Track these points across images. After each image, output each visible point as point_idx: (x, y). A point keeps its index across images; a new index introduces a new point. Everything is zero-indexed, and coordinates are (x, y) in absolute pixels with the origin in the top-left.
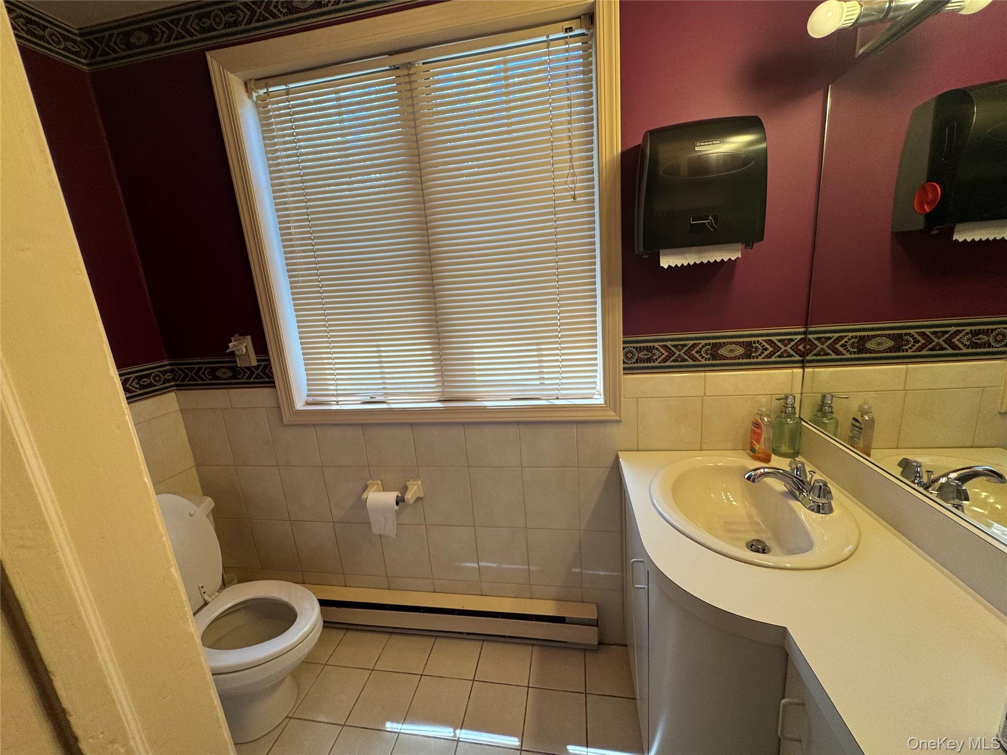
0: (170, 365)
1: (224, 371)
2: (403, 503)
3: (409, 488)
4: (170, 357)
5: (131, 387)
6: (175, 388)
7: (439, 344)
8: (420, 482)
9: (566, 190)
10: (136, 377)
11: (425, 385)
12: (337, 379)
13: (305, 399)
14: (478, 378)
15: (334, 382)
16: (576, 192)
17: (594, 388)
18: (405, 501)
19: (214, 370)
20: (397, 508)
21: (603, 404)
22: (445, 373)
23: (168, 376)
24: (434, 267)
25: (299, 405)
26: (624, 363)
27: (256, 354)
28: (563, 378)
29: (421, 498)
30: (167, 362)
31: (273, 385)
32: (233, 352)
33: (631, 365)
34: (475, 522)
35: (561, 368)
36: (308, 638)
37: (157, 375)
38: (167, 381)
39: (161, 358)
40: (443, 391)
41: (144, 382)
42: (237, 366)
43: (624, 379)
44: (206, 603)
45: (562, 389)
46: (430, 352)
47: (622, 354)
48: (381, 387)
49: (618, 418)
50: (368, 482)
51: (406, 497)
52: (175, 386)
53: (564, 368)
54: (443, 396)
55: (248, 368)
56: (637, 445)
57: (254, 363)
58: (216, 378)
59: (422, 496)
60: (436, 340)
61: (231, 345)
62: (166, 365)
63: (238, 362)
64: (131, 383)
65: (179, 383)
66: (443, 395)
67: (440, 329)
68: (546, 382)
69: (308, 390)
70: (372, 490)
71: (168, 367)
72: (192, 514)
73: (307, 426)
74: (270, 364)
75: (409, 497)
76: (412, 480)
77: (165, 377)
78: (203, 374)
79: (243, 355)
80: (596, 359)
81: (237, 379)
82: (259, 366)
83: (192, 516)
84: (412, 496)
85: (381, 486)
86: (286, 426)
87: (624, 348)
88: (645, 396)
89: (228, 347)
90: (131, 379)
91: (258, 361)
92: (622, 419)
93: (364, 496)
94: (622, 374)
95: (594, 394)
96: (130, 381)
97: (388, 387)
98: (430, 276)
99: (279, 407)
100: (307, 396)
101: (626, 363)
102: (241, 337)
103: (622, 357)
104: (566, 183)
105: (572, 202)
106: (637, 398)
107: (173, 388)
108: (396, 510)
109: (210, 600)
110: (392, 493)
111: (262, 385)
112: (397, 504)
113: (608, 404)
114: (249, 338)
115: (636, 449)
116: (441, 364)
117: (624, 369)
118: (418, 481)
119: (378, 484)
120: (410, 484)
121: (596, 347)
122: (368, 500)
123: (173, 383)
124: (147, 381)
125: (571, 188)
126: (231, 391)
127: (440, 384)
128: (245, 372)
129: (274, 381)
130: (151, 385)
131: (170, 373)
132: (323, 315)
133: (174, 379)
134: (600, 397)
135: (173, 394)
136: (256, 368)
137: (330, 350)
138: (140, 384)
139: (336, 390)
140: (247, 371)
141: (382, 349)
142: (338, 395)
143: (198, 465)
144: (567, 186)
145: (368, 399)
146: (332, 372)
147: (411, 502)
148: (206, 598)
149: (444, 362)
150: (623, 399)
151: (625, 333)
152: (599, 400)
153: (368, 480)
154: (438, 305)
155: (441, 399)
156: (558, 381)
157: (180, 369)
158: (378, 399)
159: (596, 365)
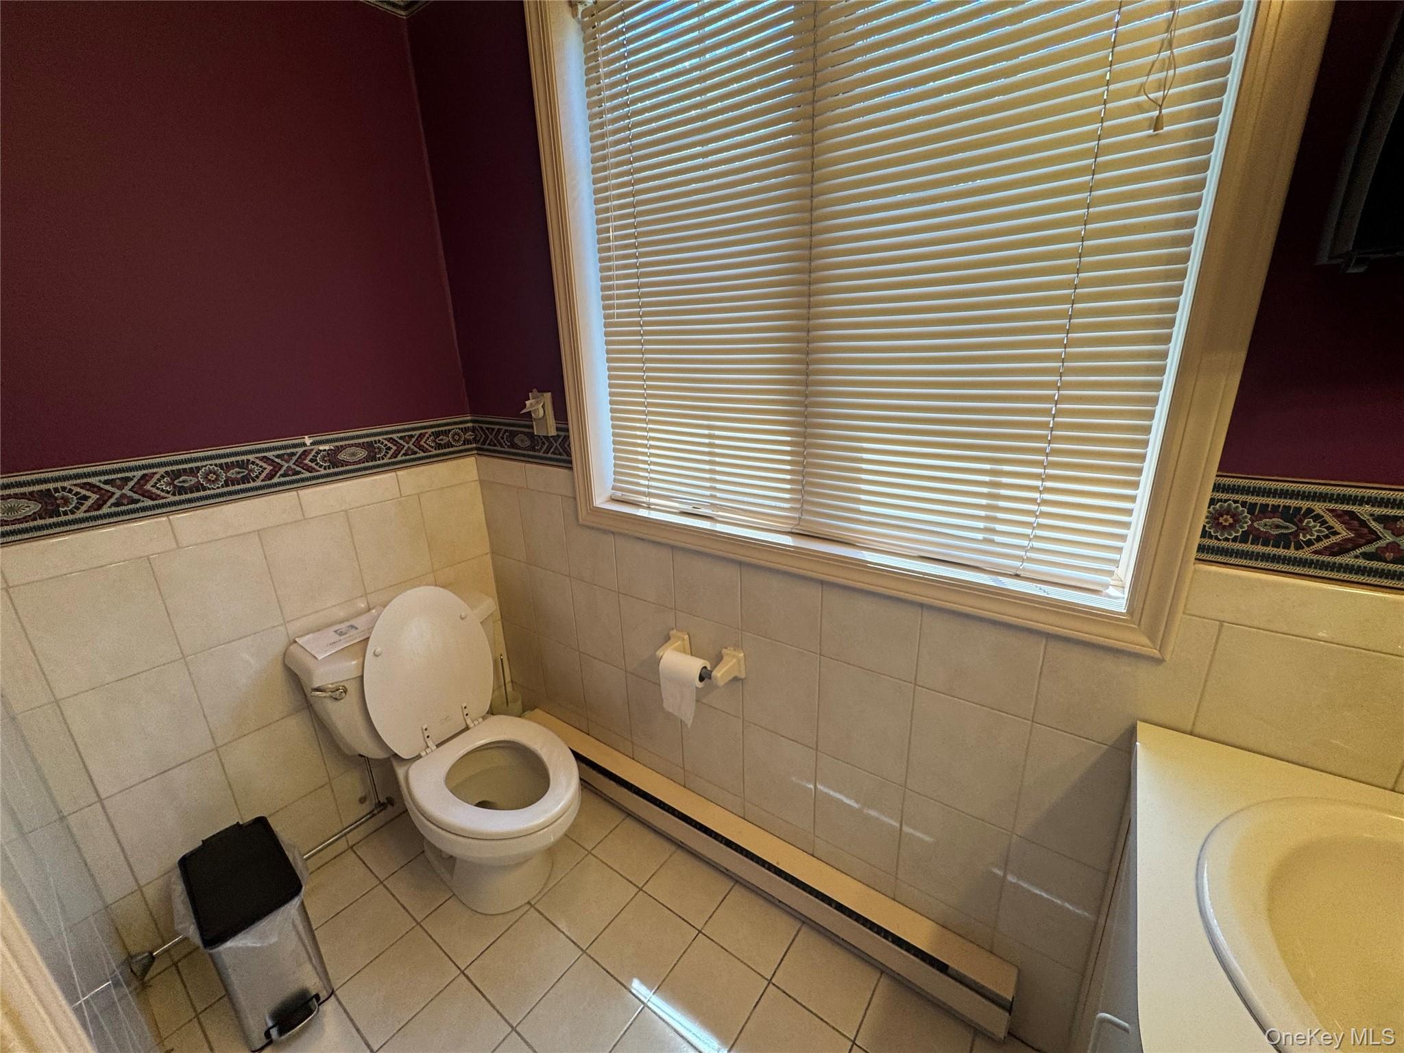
0: (472, 421)
1: (522, 438)
2: (709, 680)
3: (726, 658)
4: (473, 413)
5: (425, 445)
6: (475, 452)
7: (805, 436)
8: (742, 655)
9: (1139, 108)
10: (432, 433)
11: (773, 503)
12: (651, 470)
13: (610, 492)
14: (863, 508)
15: (647, 475)
16: (1164, 111)
17: (1111, 573)
18: (712, 679)
19: (513, 434)
20: (700, 685)
21: (1121, 614)
22: (807, 488)
23: (469, 435)
24: (814, 295)
25: (600, 501)
26: (1204, 534)
27: (555, 419)
28: (1037, 537)
29: (742, 680)
30: (469, 418)
31: (569, 465)
32: (529, 413)
33: (1224, 544)
34: (819, 744)
35: (1037, 517)
36: (557, 823)
37: (456, 434)
38: (467, 442)
39: (464, 413)
40: (800, 518)
41: (442, 440)
42: (533, 433)
43: (1195, 571)
44: (467, 728)
45: (1030, 560)
46: (789, 448)
47: (1204, 511)
48: (708, 493)
49: (1155, 653)
50: (671, 632)
51: (713, 673)
52: (477, 449)
53: (1044, 518)
54: (799, 527)
55: (547, 438)
56: (1194, 724)
57: (553, 432)
58: (513, 446)
59: (743, 676)
60: (801, 429)
61: (528, 403)
62: (467, 422)
63: (535, 428)
64: (426, 440)
65: (479, 446)
66: (798, 525)
67: (809, 409)
68: (997, 538)
69: (615, 480)
70: (673, 647)
71: (470, 425)
72: (463, 617)
73: (605, 532)
74: (569, 437)
75: (719, 675)
76: (732, 649)
77: (466, 436)
78: (502, 438)
79: (540, 419)
80: (1129, 512)
81: (534, 450)
82: (558, 436)
83: (463, 619)
84: (722, 675)
85: (687, 642)
86: (580, 525)
87: (1212, 502)
88: (1248, 624)
89: (525, 406)
90: (427, 436)
91: (558, 429)
92: (1168, 658)
93: (659, 653)
94: (1193, 560)
95: (1107, 586)
96: (426, 438)
97: (718, 495)
98: (804, 311)
99: (575, 498)
100: (612, 489)
101: (1211, 537)
102: (539, 394)
103: (1202, 521)
104: (1141, 89)
105: (1150, 136)
106: (1222, 622)
107: (474, 452)
108: (697, 688)
109: (471, 725)
110: (698, 659)
111: (559, 464)
112: (701, 679)
113: (1136, 617)
114: (548, 395)
115: (1189, 728)
116: (803, 471)
117: (1201, 548)
118: (740, 653)
119: (683, 639)
120: (727, 654)
121: (1135, 485)
122: (661, 661)
123: (474, 445)
124: (444, 439)
125: (1154, 101)
126: (528, 465)
127: (798, 506)
128: (543, 443)
129: (571, 461)
130: (449, 445)
131: (472, 432)
132: (640, 369)
133: (475, 440)
134: (1122, 595)
135: (473, 458)
136: (556, 438)
137: (645, 426)
138: (436, 443)
139: (648, 487)
140: (545, 442)
141: (717, 433)
142: (650, 495)
143: (494, 553)
144: (1144, 98)
145: (689, 509)
146: (646, 458)
147: (721, 683)
148: (469, 721)
149: (808, 470)
150: (1179, 616)
151: (1224, 467)
152: (1116, 599)
153: (673, 629)
154: (812, 367)
155: (793, 531)
156: (1025, 543)
157: (481, 428)
158: (703, 511)
159: (1127, 525)
